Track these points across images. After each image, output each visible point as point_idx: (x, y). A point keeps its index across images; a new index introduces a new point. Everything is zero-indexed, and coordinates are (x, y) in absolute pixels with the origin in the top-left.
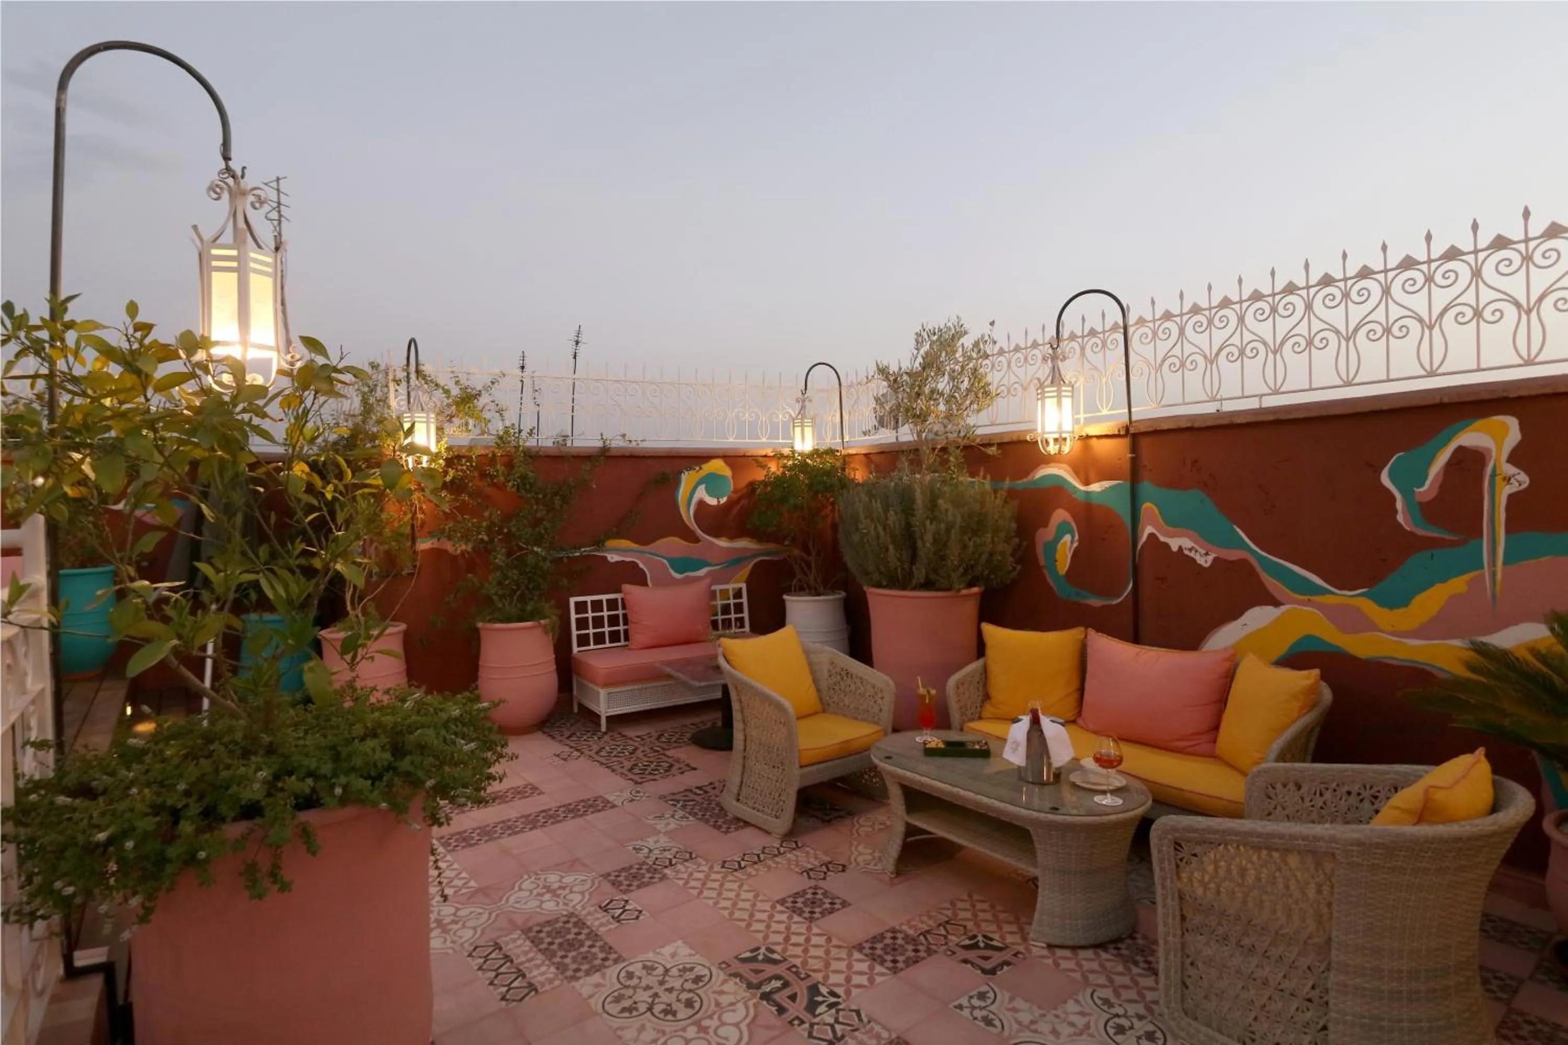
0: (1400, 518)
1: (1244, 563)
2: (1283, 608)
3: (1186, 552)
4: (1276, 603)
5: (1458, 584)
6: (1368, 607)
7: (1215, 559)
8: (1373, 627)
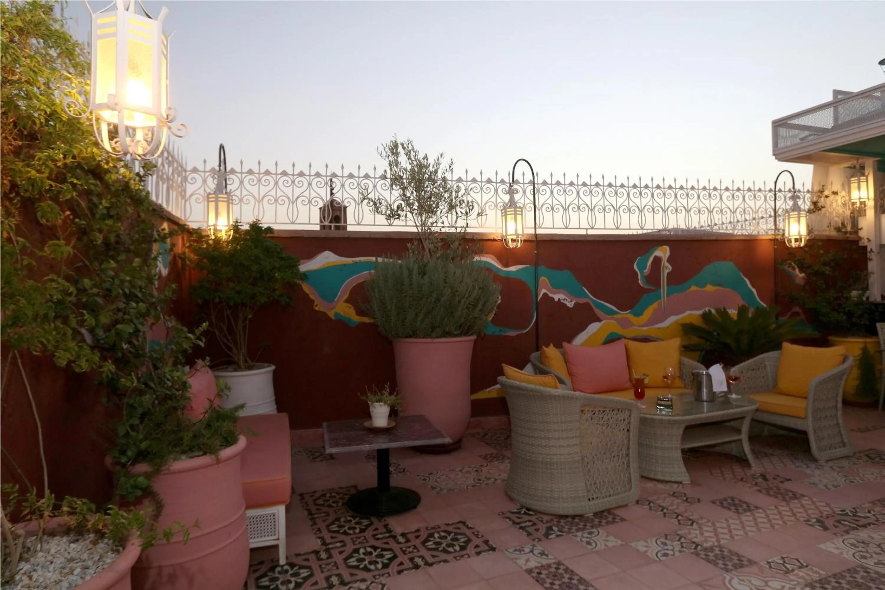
0: (640, 282)
1: (587, 304)
2: (603, 322)
3: (562, 301)
4: (599, 320)
5: (655, 305)
6: (631, 317)
7: (575, 304)
8: (633, 325)
